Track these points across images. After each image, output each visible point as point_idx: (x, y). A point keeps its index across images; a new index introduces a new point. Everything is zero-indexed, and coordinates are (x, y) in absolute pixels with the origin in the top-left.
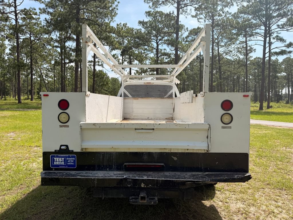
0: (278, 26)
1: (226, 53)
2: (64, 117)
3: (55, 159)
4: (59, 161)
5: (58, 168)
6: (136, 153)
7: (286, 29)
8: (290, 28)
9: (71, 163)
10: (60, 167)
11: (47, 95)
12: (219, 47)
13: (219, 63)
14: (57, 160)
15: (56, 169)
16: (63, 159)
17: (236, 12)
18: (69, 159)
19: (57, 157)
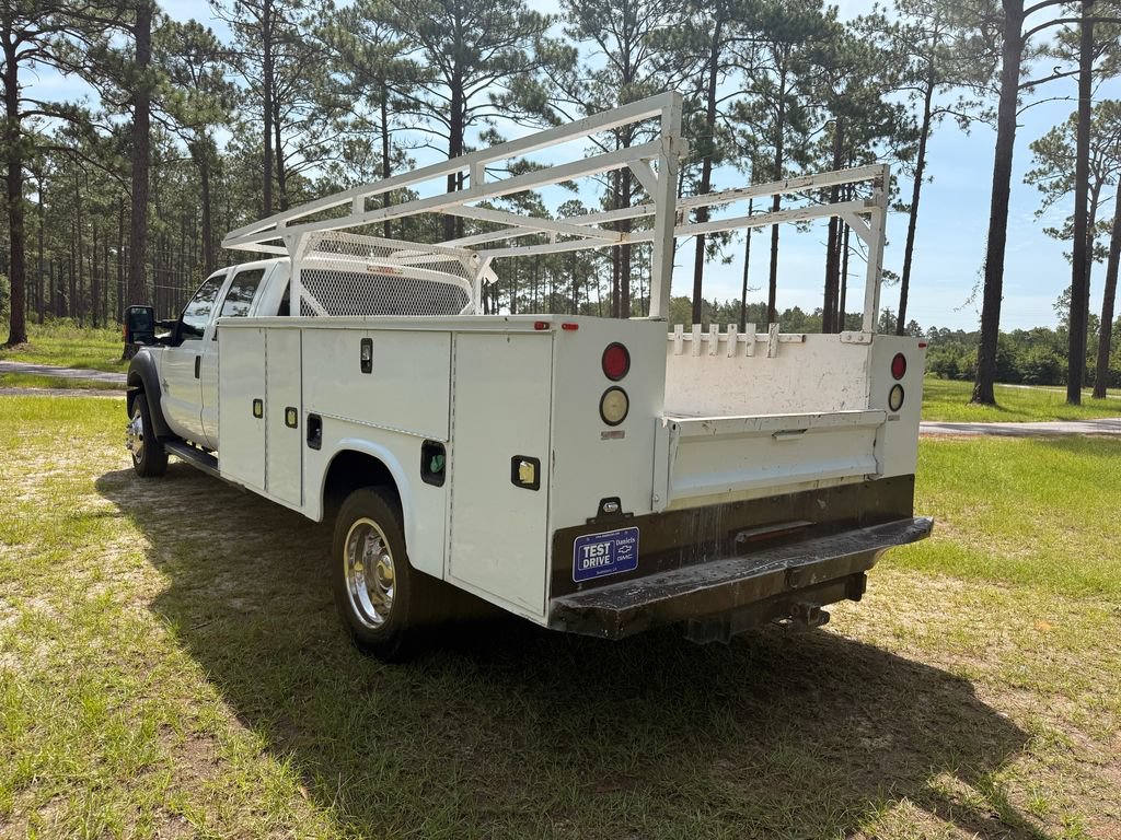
0: (492, 97)
1: (308, 154)
2: (614, 405)
3: (586, 549)
4: (595, 555)
5: (594, 579)
6: (761, 500)
7: (511, 115)
8: (521, 115)
9: (624, 555)
10: (600, 574)
11: (574, 327)
12: (282, 124)
13: (283, 190)
14: (592, 551)
15: (588, 585)
16: (607, 545)
17: (351, 7)
18: (622, 542)
19: (594, 541)
